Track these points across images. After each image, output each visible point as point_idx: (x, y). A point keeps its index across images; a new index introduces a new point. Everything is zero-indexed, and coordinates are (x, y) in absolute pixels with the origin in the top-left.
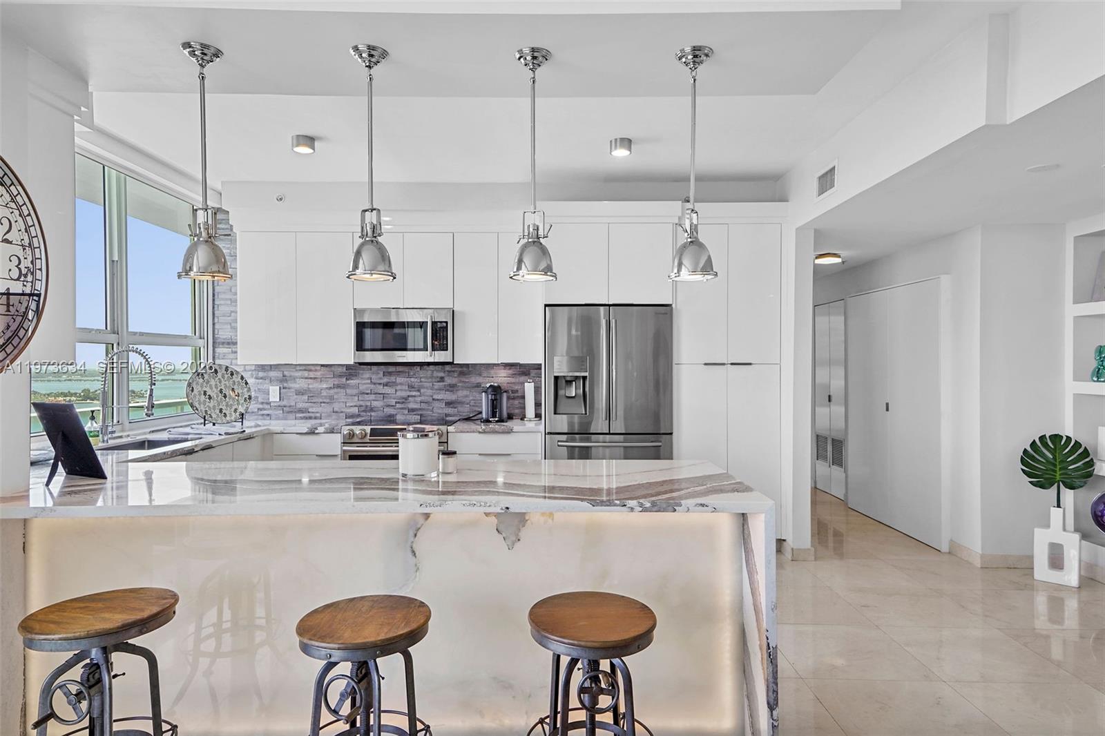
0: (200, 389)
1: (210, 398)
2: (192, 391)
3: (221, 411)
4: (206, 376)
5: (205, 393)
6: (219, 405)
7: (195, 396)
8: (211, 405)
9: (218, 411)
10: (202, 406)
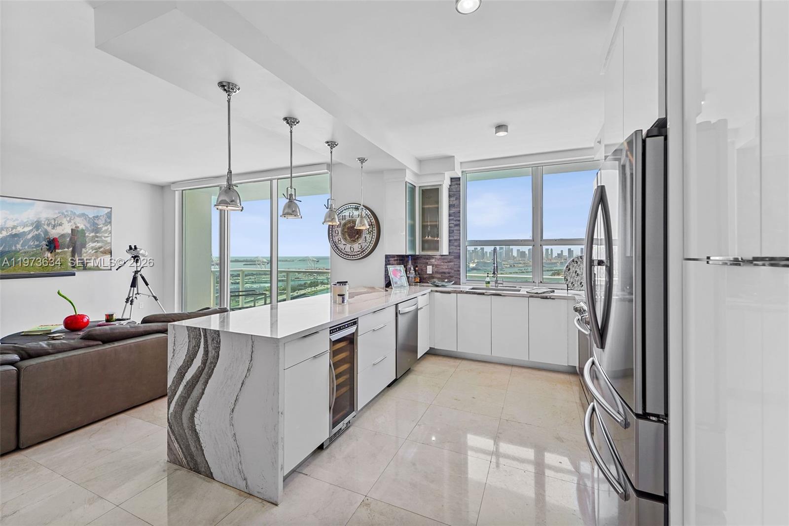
0: (574, 269)
1: (578, 275)
2: (569, 270)
3: (581, 283)
4: (579, 263)
5: (576, 271)
6: (581, 280)
7: (569, 274)
8: (577, 279)
9: (579, 283)
10: (572, 279)
